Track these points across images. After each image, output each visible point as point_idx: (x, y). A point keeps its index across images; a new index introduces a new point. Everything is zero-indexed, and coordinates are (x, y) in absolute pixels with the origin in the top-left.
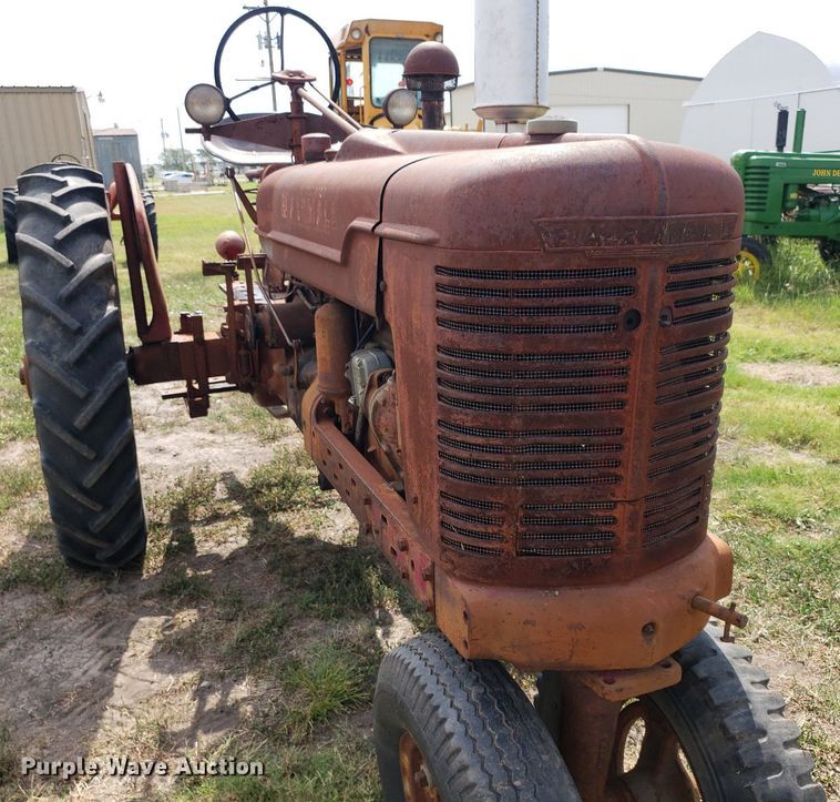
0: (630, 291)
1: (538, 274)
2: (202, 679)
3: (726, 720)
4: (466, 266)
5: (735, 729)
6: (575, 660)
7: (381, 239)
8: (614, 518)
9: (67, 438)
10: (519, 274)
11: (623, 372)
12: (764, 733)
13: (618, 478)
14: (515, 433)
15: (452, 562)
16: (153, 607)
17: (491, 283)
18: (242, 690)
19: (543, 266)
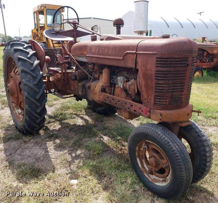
0: (188, 61)
1: (176, 58)
2: (69, 151)
3: (196, 130)
4: (164, 57)
5: (198, 131)
6: (178, 120)
7: (137, 54)
8: (182, 97)
9: (34, 101)
10: (173, 58)
11: (186, 74)
12: (201, 131)
13: (183, 91)
14: (170, 84)
15: (157, 107)
16: (48, 140)
17: (168, 60)
18: (79, 152)
19: (177, 57)
